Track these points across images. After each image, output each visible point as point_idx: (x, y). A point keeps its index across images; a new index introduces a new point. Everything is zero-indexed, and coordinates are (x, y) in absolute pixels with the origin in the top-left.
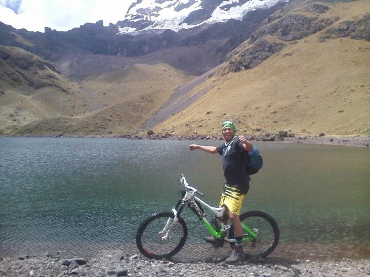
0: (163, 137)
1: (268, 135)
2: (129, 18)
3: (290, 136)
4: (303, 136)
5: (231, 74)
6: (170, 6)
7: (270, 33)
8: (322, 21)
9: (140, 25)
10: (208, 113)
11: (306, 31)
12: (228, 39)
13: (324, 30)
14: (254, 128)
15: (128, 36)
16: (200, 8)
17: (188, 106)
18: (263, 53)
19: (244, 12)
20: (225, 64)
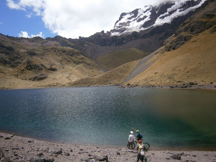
0: (134, 86)
1: (184, 85)
2: (116, 28)
3: (195, 84)
4: (201, 84)
5: (166, 53)
6: (134, 20)
7: (184, 31)
8: (212, 22)
9: (121, 31)
10: (155, 73)
11: (203, 28)
12: (164, 33)
13: (213, 27)
14: (177, 80)
15: (115, 37)
16: (149, 19)
17: (146, 69)
18: (182, 42)
19: (172, 19)
20: (163, 47)
